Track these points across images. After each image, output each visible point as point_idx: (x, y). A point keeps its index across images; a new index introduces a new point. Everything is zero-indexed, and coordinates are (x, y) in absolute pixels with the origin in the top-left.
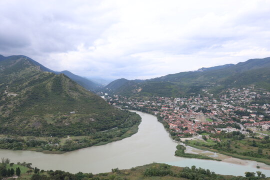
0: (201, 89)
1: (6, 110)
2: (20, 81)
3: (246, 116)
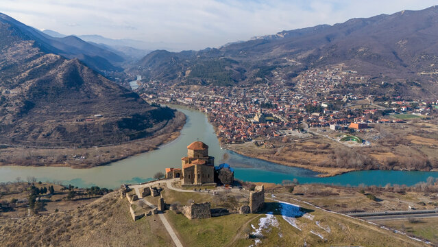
0: (272, 71)
3: (316, 112)
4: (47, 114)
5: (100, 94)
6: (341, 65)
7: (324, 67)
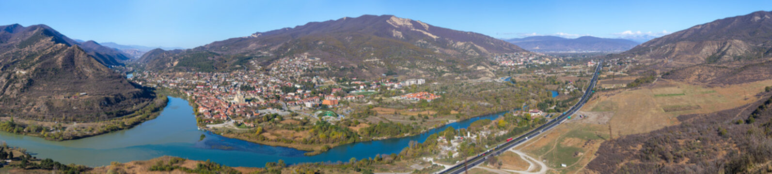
0: (249, 60)
1: (14, 89)
2: (31, 56)
3: (292, 92)
4: (43, 91)
5: (91, 76)
6: (306, 53)
7: (293, 55)
